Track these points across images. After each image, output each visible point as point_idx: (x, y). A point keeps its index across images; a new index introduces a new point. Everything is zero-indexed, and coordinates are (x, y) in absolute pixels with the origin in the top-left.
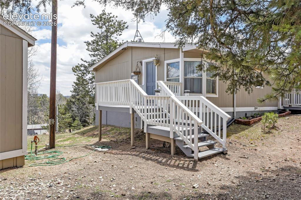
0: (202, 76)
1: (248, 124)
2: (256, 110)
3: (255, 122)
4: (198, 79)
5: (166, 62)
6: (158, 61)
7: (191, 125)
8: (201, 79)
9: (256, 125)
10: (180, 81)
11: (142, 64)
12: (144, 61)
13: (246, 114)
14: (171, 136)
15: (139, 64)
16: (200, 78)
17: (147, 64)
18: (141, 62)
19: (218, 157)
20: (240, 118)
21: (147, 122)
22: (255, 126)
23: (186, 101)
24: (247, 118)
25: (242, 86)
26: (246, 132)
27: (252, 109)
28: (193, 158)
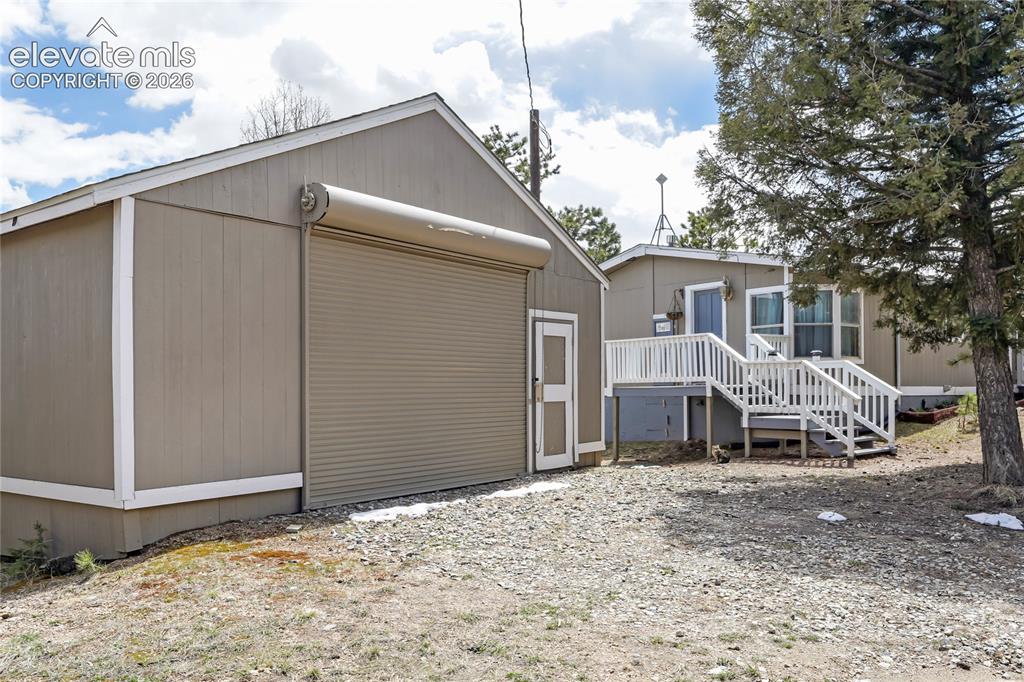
0: (831, 321)
1: (929, 420)
2: (947, 393)
3: (944, 417)
4: (824, 326)
5: (749, 293)
6: (731, 291)
7: (825, 413)
8: (830, 328)
9: (946, 422)
10: (786, 332)
11: (683, 295)
12: (689, 290)
13: (923, 403)
14: (803, 427)
15: (678, 294)
16: (827, 326)
17: (696, 294)
18: (682, 292)
19: (882, 458)
20: (910, 410)
21: (749, 409)
22: (944, 424)
23: (833, 370)
24: (926, 410)
25: (926, 344)
26: (926, 433)
27: (937, 391)
28: (846, 455)
